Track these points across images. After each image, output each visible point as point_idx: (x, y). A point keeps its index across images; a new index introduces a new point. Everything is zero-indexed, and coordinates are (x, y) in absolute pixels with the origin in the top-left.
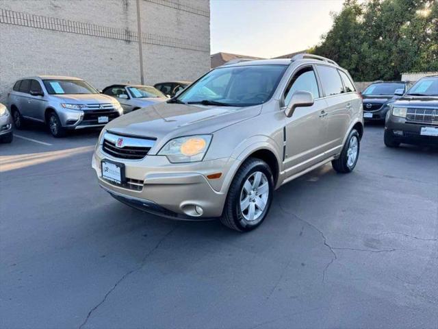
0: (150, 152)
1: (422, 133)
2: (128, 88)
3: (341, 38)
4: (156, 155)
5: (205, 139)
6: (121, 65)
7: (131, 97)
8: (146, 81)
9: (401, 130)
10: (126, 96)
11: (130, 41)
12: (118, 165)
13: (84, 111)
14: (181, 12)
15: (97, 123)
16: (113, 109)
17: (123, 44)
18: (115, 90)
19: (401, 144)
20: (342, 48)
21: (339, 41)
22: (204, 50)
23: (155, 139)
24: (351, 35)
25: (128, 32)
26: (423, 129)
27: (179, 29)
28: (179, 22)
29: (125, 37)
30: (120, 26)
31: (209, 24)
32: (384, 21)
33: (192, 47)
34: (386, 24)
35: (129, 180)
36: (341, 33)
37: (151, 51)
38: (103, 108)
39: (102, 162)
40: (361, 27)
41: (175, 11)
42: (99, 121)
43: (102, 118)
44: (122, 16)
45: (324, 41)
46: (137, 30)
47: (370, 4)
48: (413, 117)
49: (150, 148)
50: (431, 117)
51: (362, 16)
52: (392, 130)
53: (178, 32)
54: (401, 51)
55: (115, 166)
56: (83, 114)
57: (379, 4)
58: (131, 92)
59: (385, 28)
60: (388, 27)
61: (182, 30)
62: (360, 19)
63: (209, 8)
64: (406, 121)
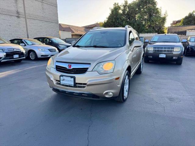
0: (88, 70)
1: (160, 57)
2: (24, 40)
3: (115, 19)
4: (92, 71)
5: (112, 62)
6: (16, 29)
7: (26, 44)
8: (29, 36)
9: (151, 56)
10: (24, 44)
11: (19, 17)
12: (72, 77)
13: (6, 52)
14: (44, 4)
15: (13, 58)
16: (20, 51)
17: (16, 18)
18: (16, 41)
19: (150, 61)
20: (115, 23)
21: (114, 20)
22: (56, 22)
23: (90, 64)
24: (119, 18)
25: (18, 13)
26: (160, 55)
27: (43, 12)
28: (43, 9)
29: (16, 15)
30: (13, 9)
31: (57, 10)
32: (131, 12)
33: (51, 21)
34: (131, 14)
35: (77, 84)
36: (115, 17)
37: (30, 22)
38: (16, 51)
39: (60, 76)
40: (122, 15)
41: (41, 3)
42: (14, 57)
43: (15, 55)
44: (14, 4)
45: (107, 19)
46: (23, 12)
47: (124, 5)
48: (156, 50)
49: (88, 68)
50: (162, 50)
51: (121, 10)
52: (148, 56)
53: (43, 14)
54: (138, 25)
55: (70, 78)
56: (5, 54)
57: (127, 6)
58: (26, 42)
59: (131, 15)
60: (132, 15)
61: (45, 12)
62: (121, 12)
63: (57, 3)
64: (153, 52)
